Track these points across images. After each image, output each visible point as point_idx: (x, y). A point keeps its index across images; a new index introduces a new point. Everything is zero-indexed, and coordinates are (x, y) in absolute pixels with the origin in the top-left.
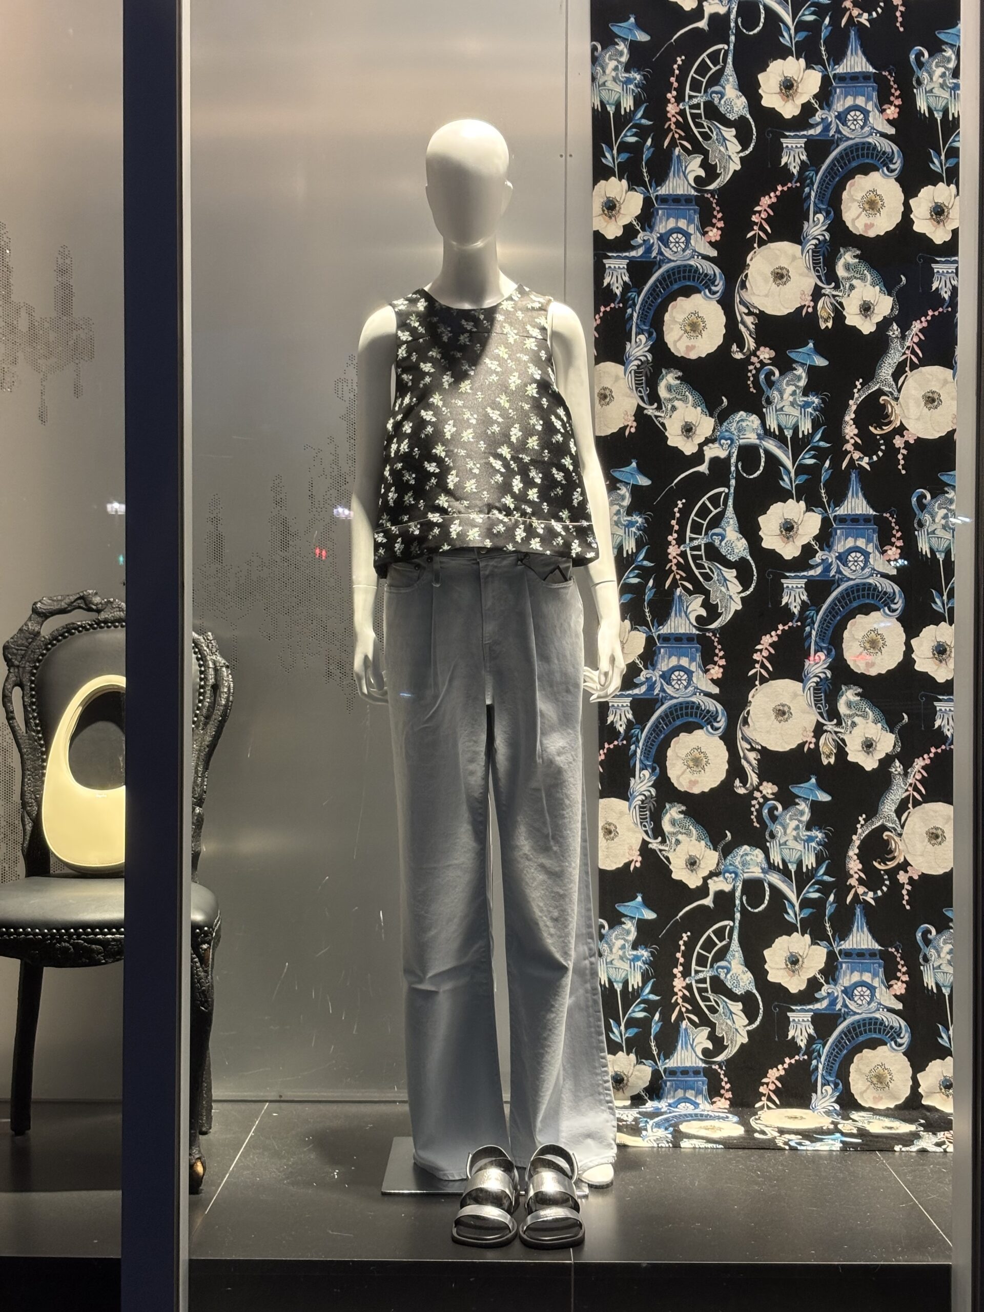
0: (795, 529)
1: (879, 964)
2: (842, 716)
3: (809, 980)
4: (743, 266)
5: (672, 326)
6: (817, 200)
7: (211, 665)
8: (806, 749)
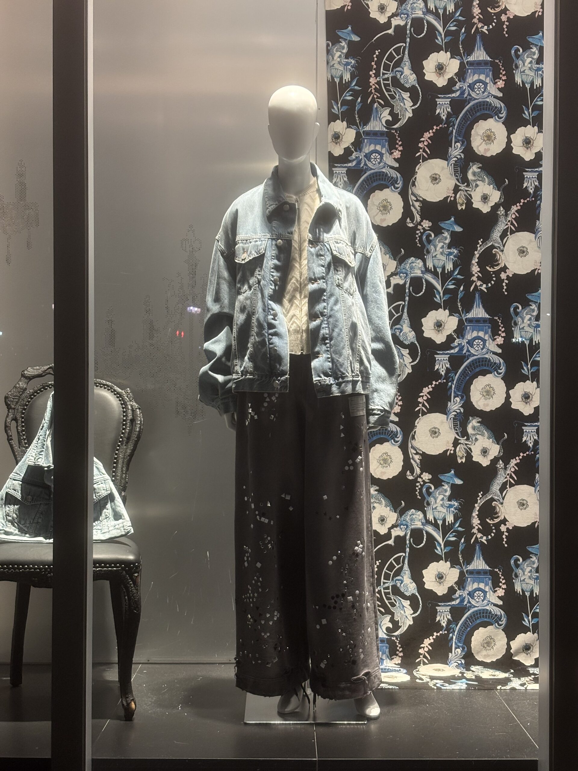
0: (443, 326)
1: (489, 578)
2: (470, 435)
3: (449, 588)
4: (413, 173)
5: (372, 207)
6: (456, 136)
7: (130, 408)
8: (448, 454)
